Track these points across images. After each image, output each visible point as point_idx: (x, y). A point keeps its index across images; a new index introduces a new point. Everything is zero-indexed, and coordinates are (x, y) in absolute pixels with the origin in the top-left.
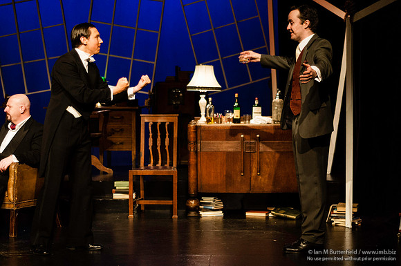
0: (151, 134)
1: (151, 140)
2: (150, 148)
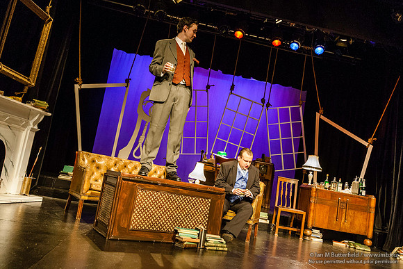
0: (282, 189)
2: (281, 196)
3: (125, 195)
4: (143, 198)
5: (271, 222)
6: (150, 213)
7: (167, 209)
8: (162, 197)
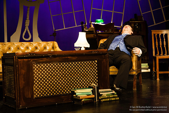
0: (157, 40)
1: (157, 42)
2: (157, 47)
3: (23, 71)
4: (39, 71)
5: (152, 70)
6: (48, 82)
7: (62, 76)
8: (55, 66)
